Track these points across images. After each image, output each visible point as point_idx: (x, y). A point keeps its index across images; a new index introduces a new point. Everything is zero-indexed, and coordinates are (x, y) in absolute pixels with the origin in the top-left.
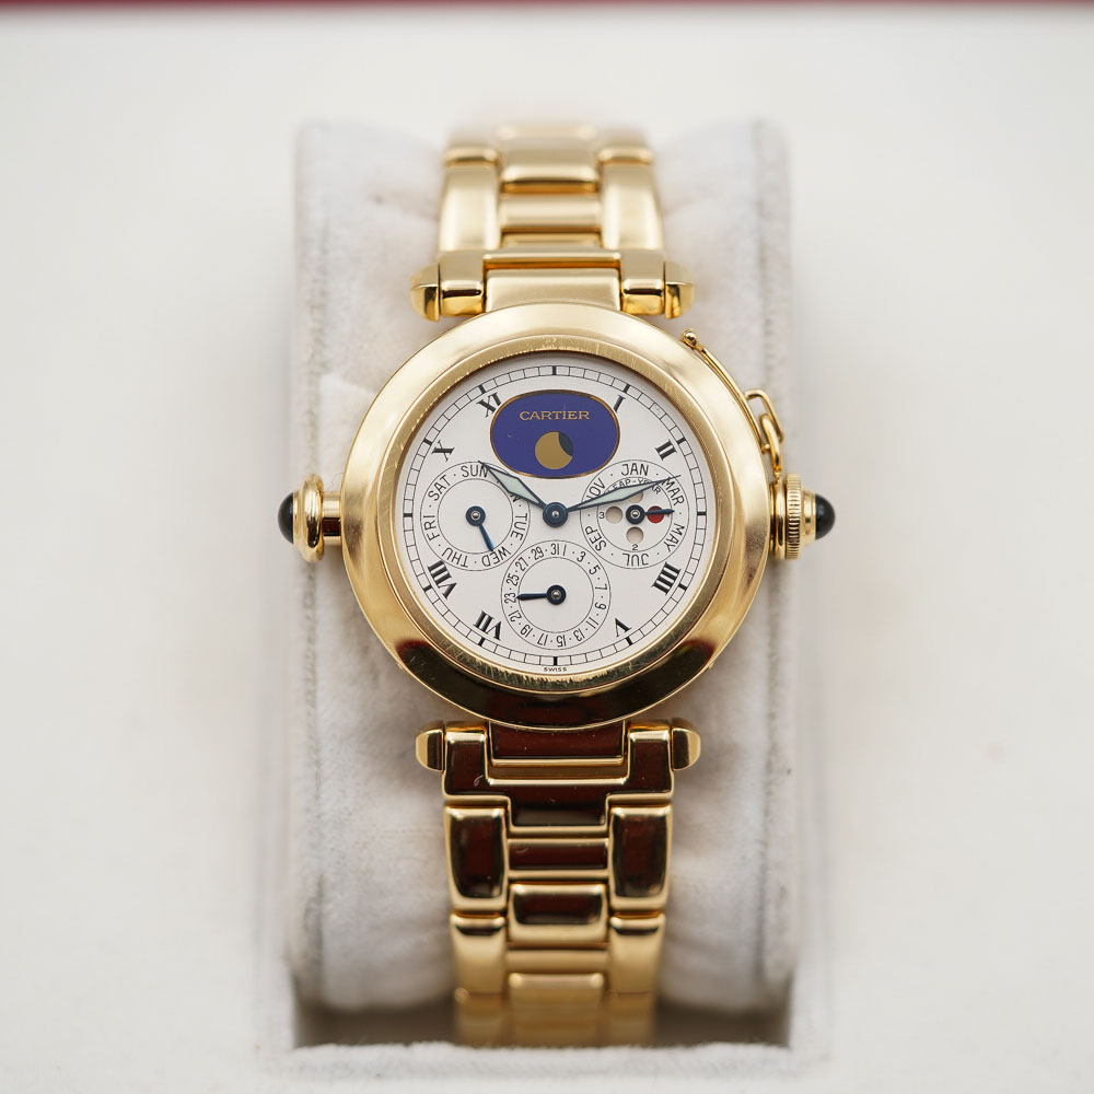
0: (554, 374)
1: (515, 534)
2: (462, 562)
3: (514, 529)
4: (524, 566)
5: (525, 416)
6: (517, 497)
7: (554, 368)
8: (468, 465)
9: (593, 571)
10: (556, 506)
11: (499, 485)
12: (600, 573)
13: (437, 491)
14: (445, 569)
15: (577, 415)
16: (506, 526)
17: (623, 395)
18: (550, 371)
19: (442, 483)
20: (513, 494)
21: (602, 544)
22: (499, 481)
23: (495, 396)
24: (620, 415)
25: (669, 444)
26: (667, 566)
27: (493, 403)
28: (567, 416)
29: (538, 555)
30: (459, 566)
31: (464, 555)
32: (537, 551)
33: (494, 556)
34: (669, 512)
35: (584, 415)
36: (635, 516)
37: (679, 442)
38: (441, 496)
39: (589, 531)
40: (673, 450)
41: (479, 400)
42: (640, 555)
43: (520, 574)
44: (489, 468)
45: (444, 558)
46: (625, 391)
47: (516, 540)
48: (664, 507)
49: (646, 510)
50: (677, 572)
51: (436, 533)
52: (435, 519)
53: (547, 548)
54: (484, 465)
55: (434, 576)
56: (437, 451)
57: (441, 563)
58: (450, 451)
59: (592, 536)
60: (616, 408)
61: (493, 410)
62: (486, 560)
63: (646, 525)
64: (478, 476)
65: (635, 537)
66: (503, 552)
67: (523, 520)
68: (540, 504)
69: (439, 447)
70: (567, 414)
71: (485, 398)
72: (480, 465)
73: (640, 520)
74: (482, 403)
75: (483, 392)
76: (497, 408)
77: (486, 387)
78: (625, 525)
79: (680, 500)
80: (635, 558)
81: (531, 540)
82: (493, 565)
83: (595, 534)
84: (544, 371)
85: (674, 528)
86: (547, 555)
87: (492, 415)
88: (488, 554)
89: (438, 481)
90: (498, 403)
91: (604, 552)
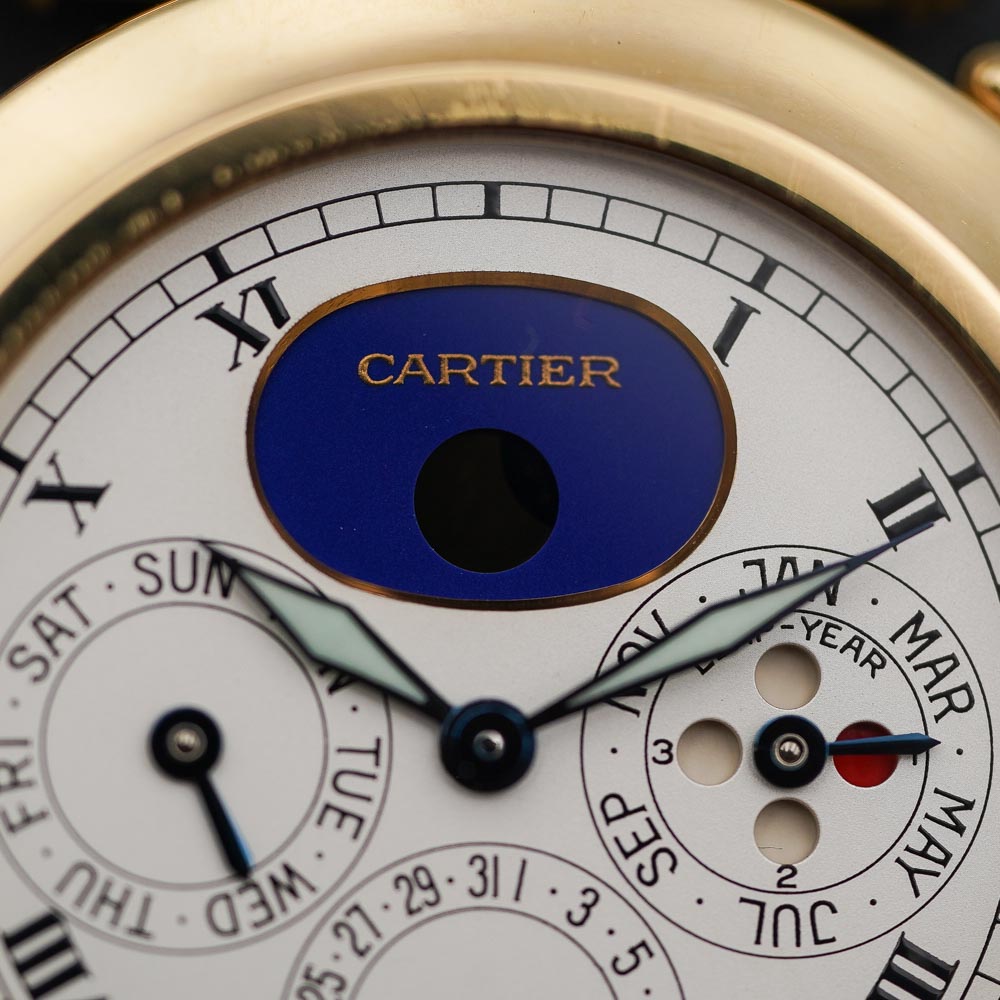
0: (492, 211)
1: (332, 817)
2: (130, 917)
3: (329, 796)
4: (365, 937)
5: (378, 369)
6: (343, 678)
7: (492, 192)
8: (162, 551)
9: (626, 961)
10: (493, 713)
11: (273, 626)
12: (652, 969)
13: (38, 647)
14: (64, 945)
15: (575, 369)
16: (301, 785)
17: (750, 297)
18: (476, 201)
19: (62, 615)
20: (325, 667)
21: (664, 861)
22: (274, 615)
23: (266, 291)
24: (738, 374)
25: (920, 487)
26: (904, 949)
27: (258, 317)
28: (536, 374)
29: (419, 897)
30: (119, 932)
31: (139, 893)
32: (417, 881)
33: (252, 896)
34: (918, 746)
35: (602, 369)
36: (788, 756)
37: (958, 482)
38: (56, 665)
39: (613, 808)
40: (935, 513)
41: (206, 303)
42: (804, 904)
43: (351, 967)
44: (237, 568)
45: (65, 902)
46: (759, 282)
47: (337, 841)
48: (902, 723)
49: (830, 736)
50: (945, 972)
51: (34, 800)
52: (33, 751)
53: (455, 872)
54: (218, 559)
55: (23, 968)
56: (41, 493)
57: (50, 920)
58: (93, 495)
59: (624, 829)
60: (723, 347)
61: (258, 342)
62: (221, 913)
63: (829, 792)
64: (197, 595)
65: (786, 840)
66: (288, 882)
67: (365, 763)
68: (431, 708)
69: (50, 479)
70: (537, 367)
71: (228, 296)
72: (204, 557)
73: (807, 774)
74: (216, 315)
75: (223, 273)
76: (275, 335)
77: (233, 257)
78: (751, 793)
79: (960, 700)
80: (787, 918)
81: (393, 842)
82: (247, 932)
83: (637, 823)
84: (454, 201)
85: (934, 805)
86: (453, 897)
87: (253, 364)
88: (232, 887)
89: (46, 608)
90: (279, 317)
91: (671, 891)
